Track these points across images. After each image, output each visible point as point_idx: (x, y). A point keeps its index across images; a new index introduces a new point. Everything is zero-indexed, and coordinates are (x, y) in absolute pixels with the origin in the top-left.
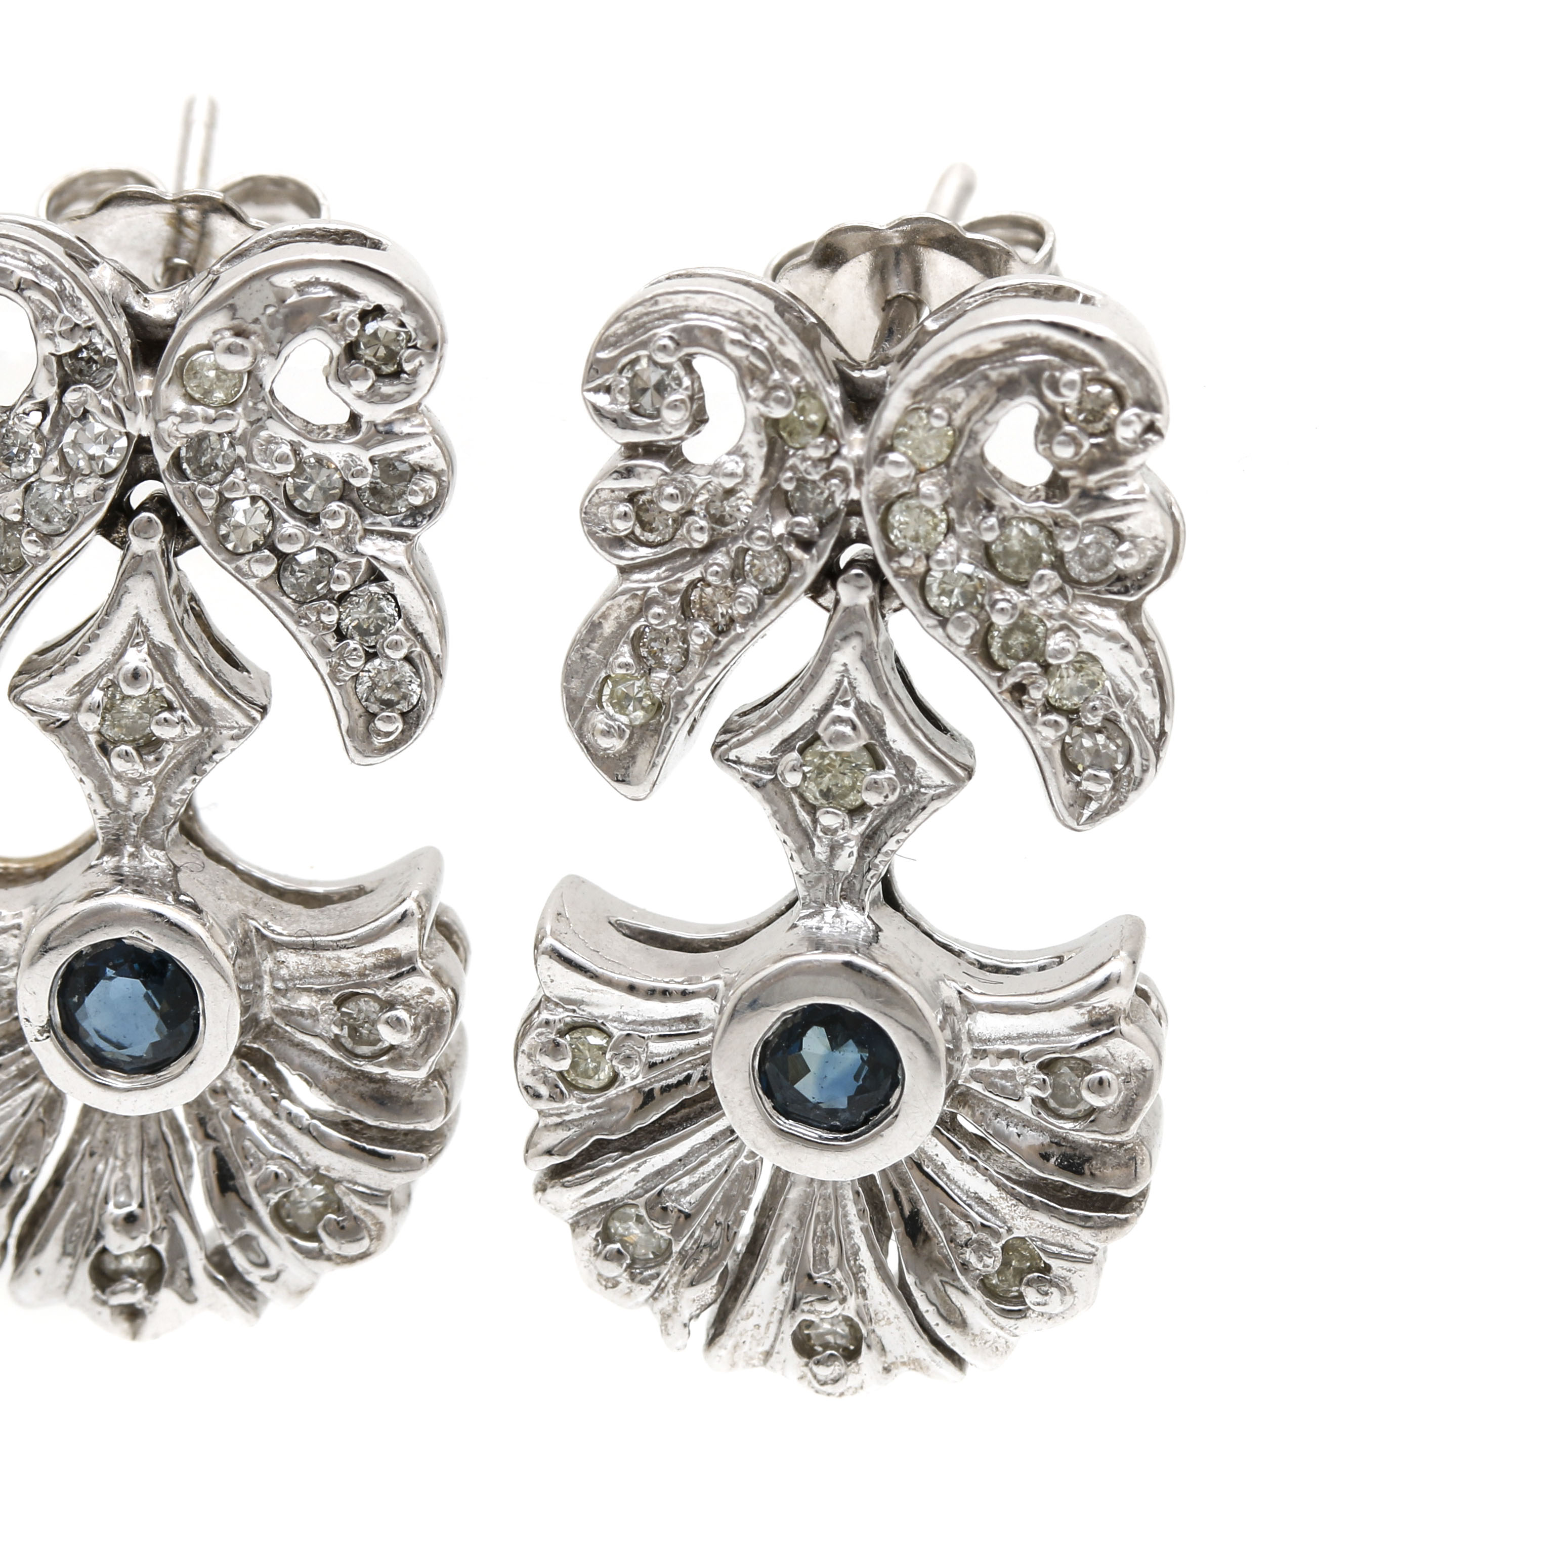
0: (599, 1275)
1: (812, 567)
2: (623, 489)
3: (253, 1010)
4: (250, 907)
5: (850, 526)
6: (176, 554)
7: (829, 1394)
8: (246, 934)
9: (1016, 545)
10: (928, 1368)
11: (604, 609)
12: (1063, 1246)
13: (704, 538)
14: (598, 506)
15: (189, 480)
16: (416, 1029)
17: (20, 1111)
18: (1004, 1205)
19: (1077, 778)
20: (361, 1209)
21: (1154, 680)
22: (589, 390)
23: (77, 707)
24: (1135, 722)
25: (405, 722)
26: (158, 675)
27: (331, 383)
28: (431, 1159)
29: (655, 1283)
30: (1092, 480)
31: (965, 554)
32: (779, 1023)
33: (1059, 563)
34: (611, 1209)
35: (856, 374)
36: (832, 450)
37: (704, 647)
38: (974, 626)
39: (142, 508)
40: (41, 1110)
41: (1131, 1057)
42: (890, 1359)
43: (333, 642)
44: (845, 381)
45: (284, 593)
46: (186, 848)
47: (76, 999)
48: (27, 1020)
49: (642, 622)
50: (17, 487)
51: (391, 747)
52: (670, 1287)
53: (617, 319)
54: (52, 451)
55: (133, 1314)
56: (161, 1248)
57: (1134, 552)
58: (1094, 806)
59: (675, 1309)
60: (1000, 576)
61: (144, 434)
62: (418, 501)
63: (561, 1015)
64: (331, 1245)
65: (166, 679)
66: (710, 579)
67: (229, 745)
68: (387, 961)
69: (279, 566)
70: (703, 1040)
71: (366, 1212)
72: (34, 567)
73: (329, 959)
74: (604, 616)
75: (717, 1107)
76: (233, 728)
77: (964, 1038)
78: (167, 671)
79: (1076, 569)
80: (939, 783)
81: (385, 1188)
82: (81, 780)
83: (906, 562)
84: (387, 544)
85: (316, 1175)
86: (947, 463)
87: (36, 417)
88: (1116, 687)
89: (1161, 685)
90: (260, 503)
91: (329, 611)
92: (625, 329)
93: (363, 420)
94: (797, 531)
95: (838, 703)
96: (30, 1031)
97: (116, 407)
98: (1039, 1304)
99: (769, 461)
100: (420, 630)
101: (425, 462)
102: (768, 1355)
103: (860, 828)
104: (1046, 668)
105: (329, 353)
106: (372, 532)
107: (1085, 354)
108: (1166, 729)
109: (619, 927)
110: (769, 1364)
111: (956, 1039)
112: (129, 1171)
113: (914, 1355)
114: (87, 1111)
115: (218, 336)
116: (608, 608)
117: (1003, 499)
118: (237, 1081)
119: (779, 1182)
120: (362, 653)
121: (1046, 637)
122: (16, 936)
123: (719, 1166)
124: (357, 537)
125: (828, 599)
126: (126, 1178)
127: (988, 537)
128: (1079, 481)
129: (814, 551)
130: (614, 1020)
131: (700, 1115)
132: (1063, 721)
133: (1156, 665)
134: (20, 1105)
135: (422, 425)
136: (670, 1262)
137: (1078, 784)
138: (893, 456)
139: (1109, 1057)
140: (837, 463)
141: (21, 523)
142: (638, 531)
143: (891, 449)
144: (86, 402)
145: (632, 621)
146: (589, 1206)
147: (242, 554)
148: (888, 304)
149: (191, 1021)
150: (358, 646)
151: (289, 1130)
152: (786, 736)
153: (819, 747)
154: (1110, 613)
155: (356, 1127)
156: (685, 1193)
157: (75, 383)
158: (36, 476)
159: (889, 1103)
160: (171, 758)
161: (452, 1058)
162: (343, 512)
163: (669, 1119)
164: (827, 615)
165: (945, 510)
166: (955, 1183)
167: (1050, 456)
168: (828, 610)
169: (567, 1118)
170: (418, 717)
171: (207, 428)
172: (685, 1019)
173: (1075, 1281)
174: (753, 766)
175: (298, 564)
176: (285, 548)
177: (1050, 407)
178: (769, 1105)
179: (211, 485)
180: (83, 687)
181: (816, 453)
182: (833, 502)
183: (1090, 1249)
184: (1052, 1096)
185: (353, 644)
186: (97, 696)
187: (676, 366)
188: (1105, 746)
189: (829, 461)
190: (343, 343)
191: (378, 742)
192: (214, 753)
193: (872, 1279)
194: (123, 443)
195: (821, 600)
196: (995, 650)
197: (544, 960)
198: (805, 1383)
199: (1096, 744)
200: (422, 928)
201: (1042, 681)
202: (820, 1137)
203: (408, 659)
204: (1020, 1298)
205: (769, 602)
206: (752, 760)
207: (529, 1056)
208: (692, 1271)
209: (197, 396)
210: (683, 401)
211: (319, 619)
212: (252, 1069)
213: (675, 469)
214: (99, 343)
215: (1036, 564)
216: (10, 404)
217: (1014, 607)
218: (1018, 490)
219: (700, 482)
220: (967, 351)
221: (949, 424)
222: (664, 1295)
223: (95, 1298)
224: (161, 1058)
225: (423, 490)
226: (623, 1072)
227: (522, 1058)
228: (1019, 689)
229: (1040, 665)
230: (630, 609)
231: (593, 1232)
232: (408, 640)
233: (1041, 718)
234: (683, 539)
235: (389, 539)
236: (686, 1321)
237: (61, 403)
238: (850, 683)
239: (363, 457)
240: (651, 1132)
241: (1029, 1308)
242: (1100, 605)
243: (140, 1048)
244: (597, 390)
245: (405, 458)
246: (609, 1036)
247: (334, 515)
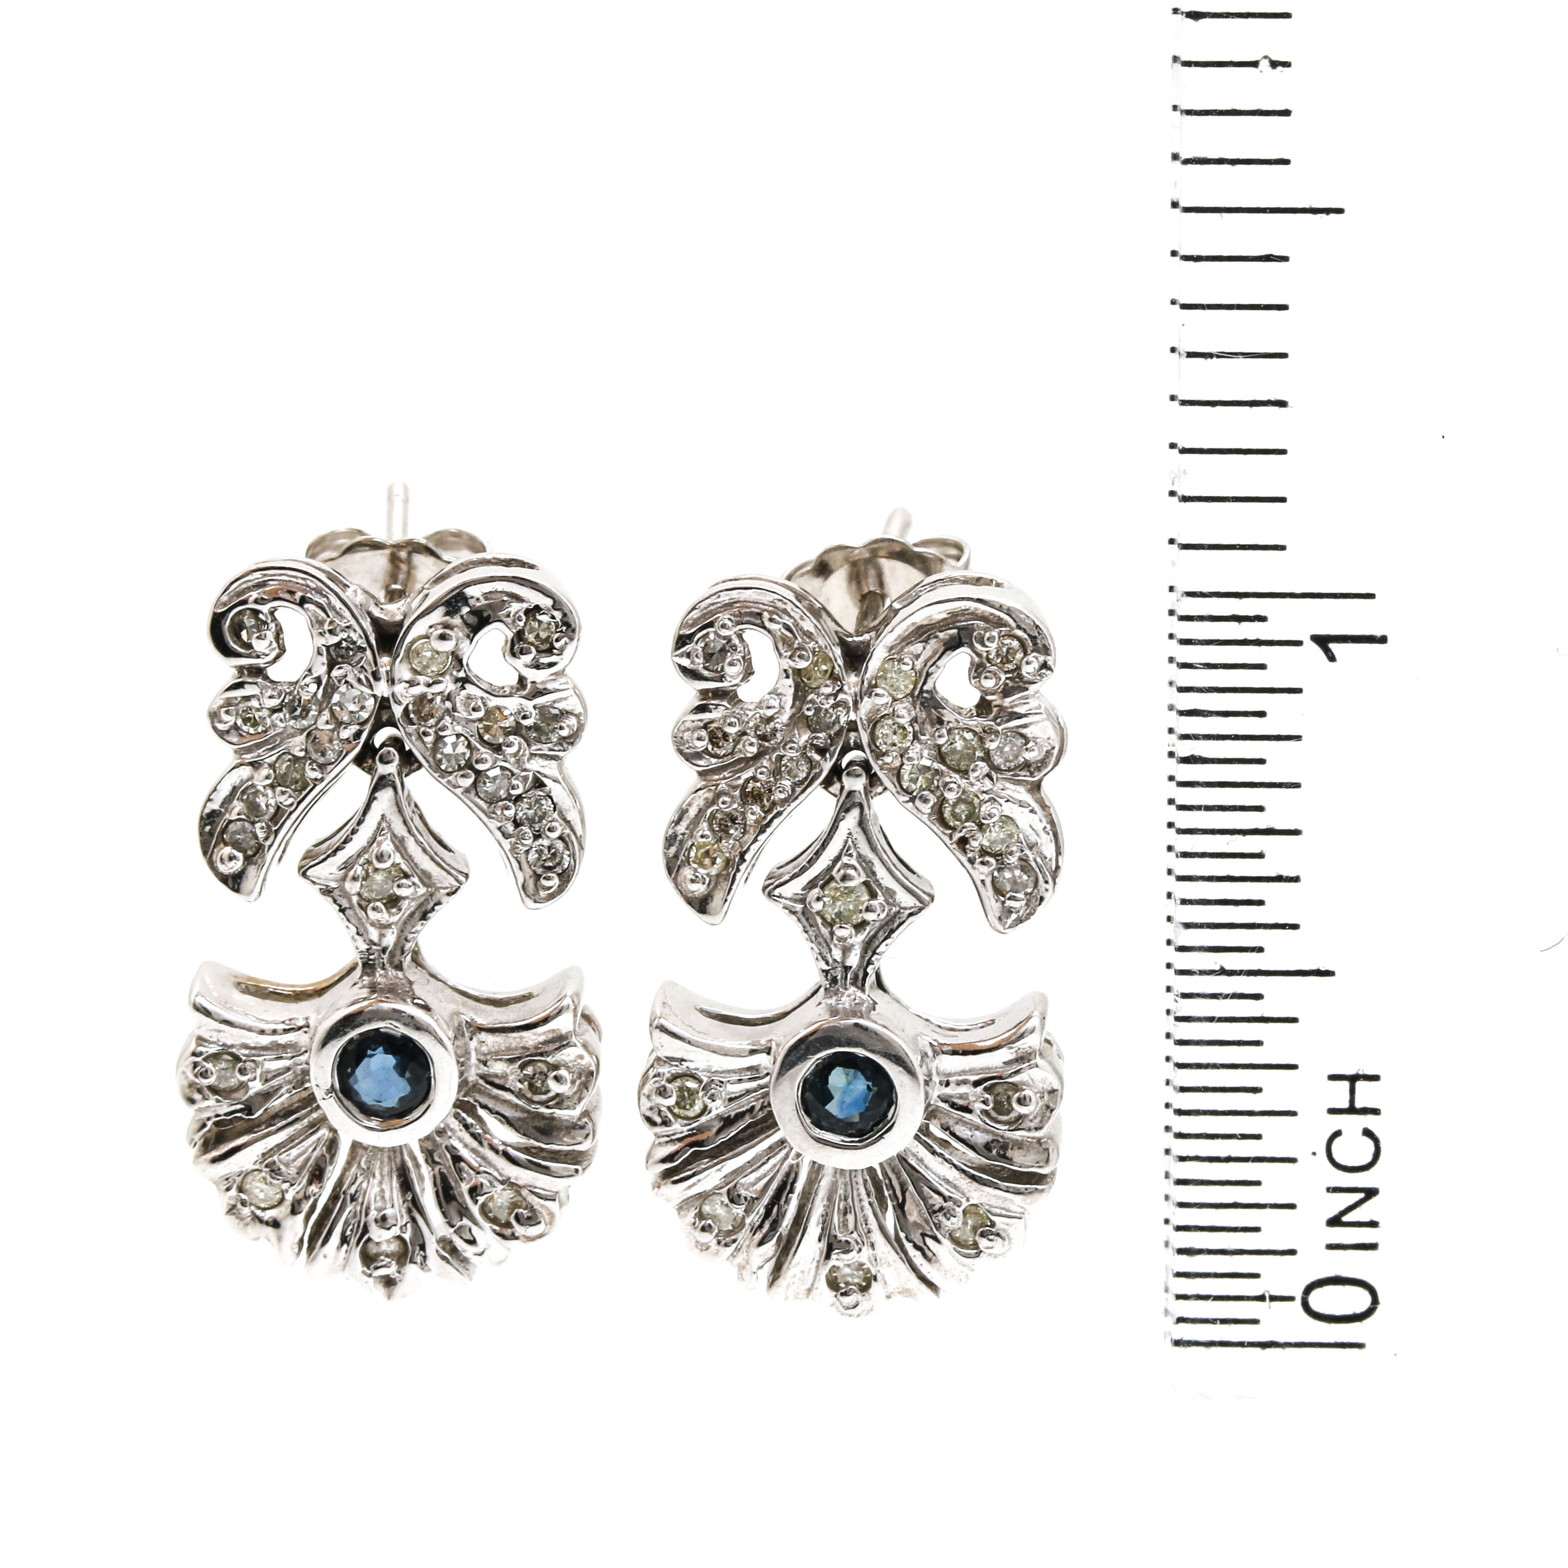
0: (697, 1242)
1: (827, 766)
2: (701, 720)
3: (466, 1075)
4: (461, 1007)
5: (850, 739)
6: (406, 776)
7: (850, 1316)
8: (460, 1025)
9: (959, 745)
10: (915, 1295)
11: (689, 799)
12: (1003, 1209)
13: (754, 750)
14: (684, 732)
15: (414, 724)
16: (573, 1082)
17: (311, 1149)
18: (964, 1183)
19: (1003, 899)
20: (539, 1204)
21: (1051, 833)
22: (676, 656)
23: (344, 879)
24: (1039, 860)
25: (560, 880)
26: (398, 855)
27: (507, 657)
28: (584, 1169)
29: (734, 1245)
30: (1007, 702)
31: (926, 753)
32: (813, 1066)
33: (987, 757)
34: (703, 1197)
35: (850, 639)
36: (837, 688)
37: (756, 822)
38: (933, 799)
39: (383, 745)
40: (324, 1148)
41: (1044, 1081)
42: (890, 1290)
43: (513, 828)
44: (843, 643)
45: (479, 797)
46: (416, 970)
47: (349, 1070)
48: (317, 1086)
49: (715, 807)
50: (301, 734)
51: (551, 897)
52: (744, 1248)
53: (694, 608)
54: (324, 710)
55: (389, 1282)
56: (407, 1236)
57: (1035, 748)
58: (1014, 916)
59: (748, 1262)
60: (948, 767)
61: (386, 695)
62: (565, 733)
63: (666, 1070)
64: (519, 1230)
65: (403, 857)
66: (759, 776)
67: (445, 899)
68: (553, 1038)
69: (476, 779)
70: (762, 1082)
71: (542, 1206)
72: (315, 786)
73: (515, 1038)
74: (690, 805)
75: (775, 1124)
76: (447, 888)
77: (934, 1072)
78: (403, 852)
79: (998, 760)
80: (913, 905)
81: (555, 1190)
82: (347, 927)
83: (888, 760)
84: (546, 763)
85: (507, 1182)
86: (912, 694)
87: (313, 687)
88: (1026, 837)
89: (1056, 835)
90: (462, 738)
91: (507, 808)
92: (699, 615)
93: (529, 681)
94: (815, 742)
95: (846, 855)
96: (319, 1094)
97: (366, 678)
98: (988, 1248)
99: (795, 698)
100: (569, 819)
101: (568, 708)
102: (809, 1290)
103: (861, 937)
104: (981, 826)
105: (504, 638)
106: (535, 755)
107: (1000, 619)
108: (1060, 864)
109: (702, 1011)
110: (810, 1297)
111: (930, 1075)
112: (384, 1186)
113: (907, 1286)
114: (356, 1146)
115: (433, 629)
116: (693, 799)
117: (948, 716)
118: (455, 1124)
119: (814, 1175)
120: (531, 835)
121: (980, 806)
122: (306, 1032)
123: (775, 1166)
124: (526, 758)
125: (836, 788)
126: (382, 1191)
127: (941, 741)
128: (998, 702)
129: (828, 755)
130: (703, 1071)
131: (762, 1131)
132: (992, 860)
133: (1052, 823)
134: (310, 1146)
135: (567, 683)
136: (744, 1231)
137: (1003, 903)
138: (879, 691)
139: (1030, 1081)
140: (841, 696)
141: (304, 758)
142: (710, 747)
143: (876, 686)
144: (346, 676)
145: (708, 807)
146: (689, 1196)
147: (451, 773)
148: (864, 598)
149: (426, 1082)
150: (528, 830)
151: (490, 1154)
152: (811, 878)
153: (833, 884)
154: (1021, 789)
155: (534, 1151)
156: (754, 1184)
157: (339, 663)
158: (314, 727)
159: (887, 1116)
160: (407, 909)
161: (595, 1104)
162: (516, 742)
163: (740, 1136)
164: (836, 799)
165: (911, 725)
166: (931, 1170)
167: (980, 687)
168: (835, 796)
169: (673, 1137)
170: (569, 876)
171: (425, 689)
172: (750, 1069)
173: (1012, 1232)
174: (790, 899)
175: (488, 777)
176: (480, 767)
177: (979, 655)
178: (808, 1121)
179: (430, 728)
180: (347, 866)
181: (828, 690)
182: (839, 722)
183: (1020, 1210)
184: (994, 1109)
185: (526, 829)
186: (359, 870)
187: (733, 637)
188: (1020, 877)
189: (835, 695)
190: (515, 631)
191: (543, 894)
192: (436, 904)
193: (877, 1236)
194: (370, 704)
195: (830, 789)
196: (947, 814)
197: (657, 1034)
198: (833, 1309)
199: (1014, 876)
200: (575, 1016)
201: (979, 835)
202: (843, 1141)
203: (561, 838)
204: (975, 1245)
205: (798, 790)
206: (789, 895)
207: (648, 1097)
208: (759, 1236)
209: (419, 669)
210: (738, 660)
211: (502, 813)
212: (464, 1115)
213: (734, 706)
214: (354, 636)
215: (972, 758)
216: (294, 680)
217: (959, 786)
218: (958, 710)
219: (751, 714)
220: (923, 620)
221: (912, 669)
222: (740, 1253)
223: (364, 1272)
224: (407, 1108)
225: (568, 726)
226: (711, 1105)
227: (643, 1098)
228: (963, 843)
229: (977, 824)
230: (706, 799)
231: (693, 1212)
232: (561, 825)
233: (979, 860)
234: (740, 751)
235: (546, 759)
236: (755, 1270)
237: (329, 677)
238: (853, 842)
239: (529, 705)
240: (729, 1145)
241: (981, 1251)
242: (1014, 784)
243: (391, 1102)
244: (681, 655)
245: (556, 705)
246: (700, 1081)
247: (510, 745)
